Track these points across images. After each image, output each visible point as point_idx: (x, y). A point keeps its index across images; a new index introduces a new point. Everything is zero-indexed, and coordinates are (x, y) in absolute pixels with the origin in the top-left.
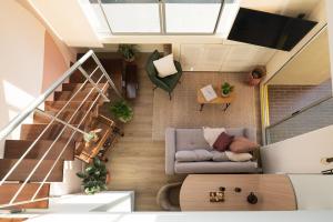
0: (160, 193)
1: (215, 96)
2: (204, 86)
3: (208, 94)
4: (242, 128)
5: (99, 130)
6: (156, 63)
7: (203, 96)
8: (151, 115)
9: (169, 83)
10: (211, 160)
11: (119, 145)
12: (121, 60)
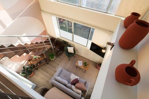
0: (40, 88)
1: (82, 65)
2: (80, 60)
3: (80, 63)
4: (86, 81)
5: (39, 57)
6: (68, 47)
7: (78, 63)
8: (60, 62)
9: (70, 55)
10: (66, 86)
11: (45, 66)
12: (61, 44)
